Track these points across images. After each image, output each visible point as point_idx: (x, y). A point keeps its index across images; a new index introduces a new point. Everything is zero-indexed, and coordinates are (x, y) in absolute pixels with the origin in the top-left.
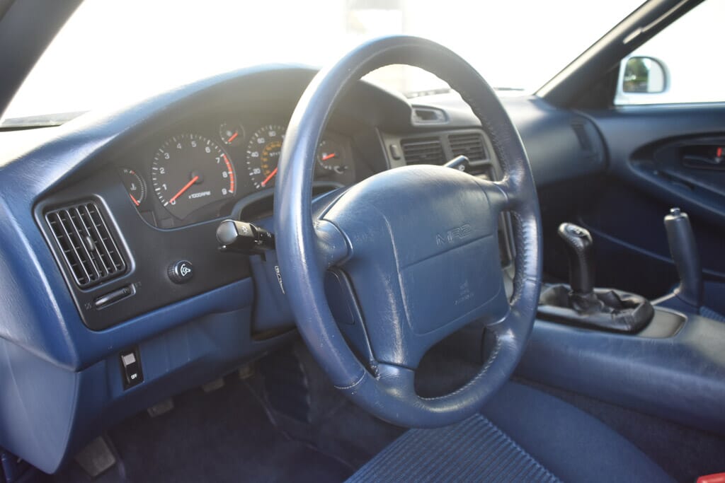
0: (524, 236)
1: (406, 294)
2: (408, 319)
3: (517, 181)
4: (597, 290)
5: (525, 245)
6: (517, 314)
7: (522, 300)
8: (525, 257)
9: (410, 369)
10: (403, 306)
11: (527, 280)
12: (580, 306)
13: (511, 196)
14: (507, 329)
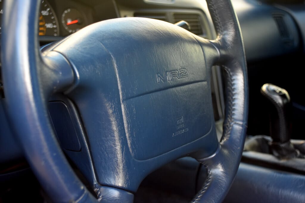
0: (233, 88)
1: (128, 123)
2: (129, 146)
3: (229, 41)
4: (293, 141)
5: (233, 95)
6: (226, 152)
7: (231, 141)
8: (234, 105)
9: (131, 192)
10: (125, 134)
11: (235, 123)
12: (279, 153)
13: (223, 52)
14: (218, 164)
